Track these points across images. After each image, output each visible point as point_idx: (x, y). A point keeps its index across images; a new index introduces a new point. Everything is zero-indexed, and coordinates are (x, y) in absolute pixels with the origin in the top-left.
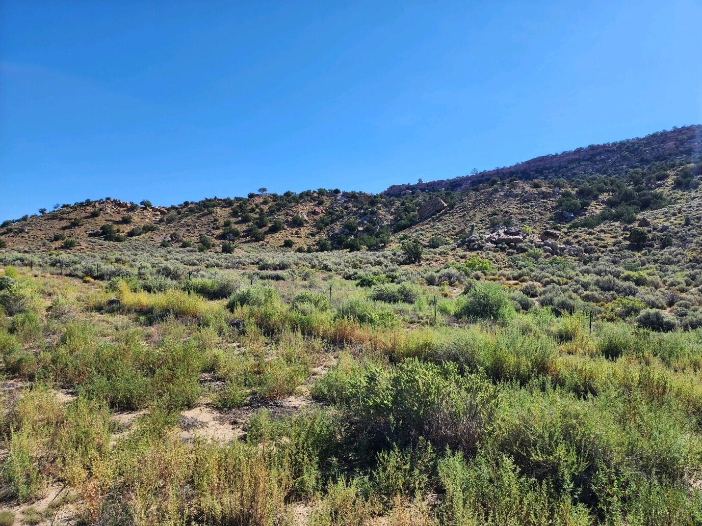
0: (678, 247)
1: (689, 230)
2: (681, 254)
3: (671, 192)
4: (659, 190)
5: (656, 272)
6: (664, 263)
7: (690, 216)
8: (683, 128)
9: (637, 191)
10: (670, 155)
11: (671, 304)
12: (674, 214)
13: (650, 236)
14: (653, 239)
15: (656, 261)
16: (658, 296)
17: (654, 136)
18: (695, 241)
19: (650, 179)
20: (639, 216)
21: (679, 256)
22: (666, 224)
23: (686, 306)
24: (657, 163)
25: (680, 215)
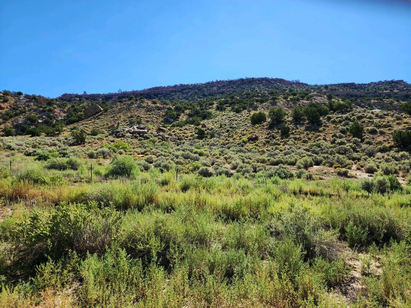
0: (217, 138)
1: (222, 130)
2: (218, 141)
3: (215, 112)
4: (210, 110)
5: (208, 150)
6: (211, 145)
7: (222, 123)
8: (220, 81)
9: (201, 110)
10: (215, 93)
11: (213, 164)
12: (216, 122)
13: (206, 132)
14: (207, 134)
15: (208, 144)
16: (208, 161)
17: (208, 83)
18: (223, 135)
19: (206, 104)
20: (202, 123)
21: (217, 142)
22: (213, 127)
23: (219, 165)
24: (210, 97)
25: (218, 123)
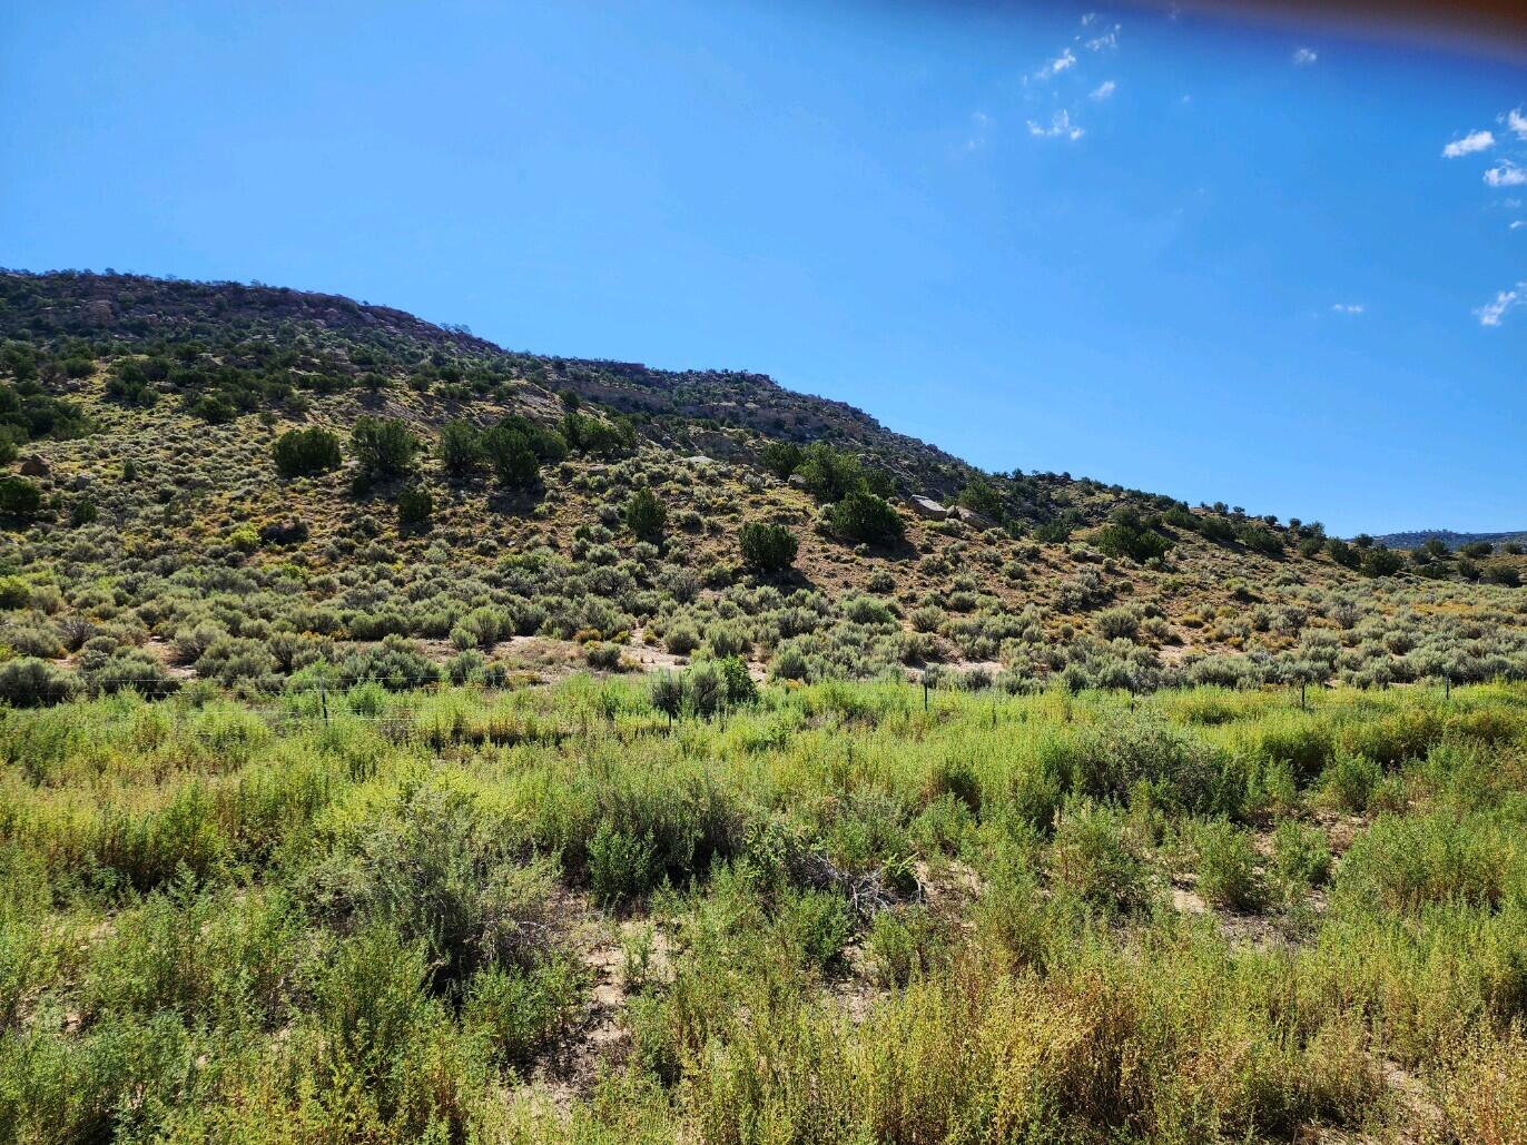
0: (108, 525)
1: (133, 491)
2: (113, 539)
3: (100, 407)
4: (73, 399)
5: (53, 577)
6: (74, 558)
7: (135, 461)
8: (128, 276)
9: (26, 391)
10: (101, 327)
11: (75, 645)
12: (103, 455)
13: (48, 497)
14: (56, 505)
15: (57, 554)
16: (49, 631)
17: (67, 277)
18: (142, 513)
19: (53, 370)
20: (24, 451)
21: (108, 544)
22: (86, 473)
23: (107, 649)
24: (72, 339)
25: (115, 458)
